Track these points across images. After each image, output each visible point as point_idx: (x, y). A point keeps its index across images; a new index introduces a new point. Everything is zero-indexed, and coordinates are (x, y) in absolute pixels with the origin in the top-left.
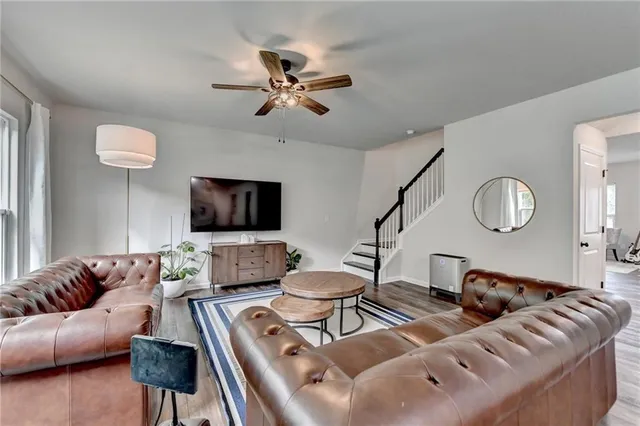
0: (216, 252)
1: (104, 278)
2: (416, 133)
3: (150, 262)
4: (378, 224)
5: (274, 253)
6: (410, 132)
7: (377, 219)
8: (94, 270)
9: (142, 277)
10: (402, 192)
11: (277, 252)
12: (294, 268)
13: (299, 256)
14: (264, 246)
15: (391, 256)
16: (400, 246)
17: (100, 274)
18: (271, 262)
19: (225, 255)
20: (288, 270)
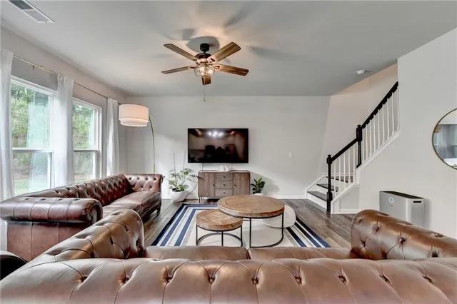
0: (201, 176)
1: (134, 186)
2: (368, 73)
3: (155, 179)
4: (330, 160)
5: (240, 179)
6: (360, 72)
7: (329, 156)
8: (130, 181)
9: (151, 187)
10: (359, 130)
11: (243, 178)
12: (259, 192)
13: (263, 183)
14: (233, 173)
15: (346, 189)
16: (357, 181)
17: (132, 184)
18: (238, 185)
19: (206, 179)
20: (254, 193)
